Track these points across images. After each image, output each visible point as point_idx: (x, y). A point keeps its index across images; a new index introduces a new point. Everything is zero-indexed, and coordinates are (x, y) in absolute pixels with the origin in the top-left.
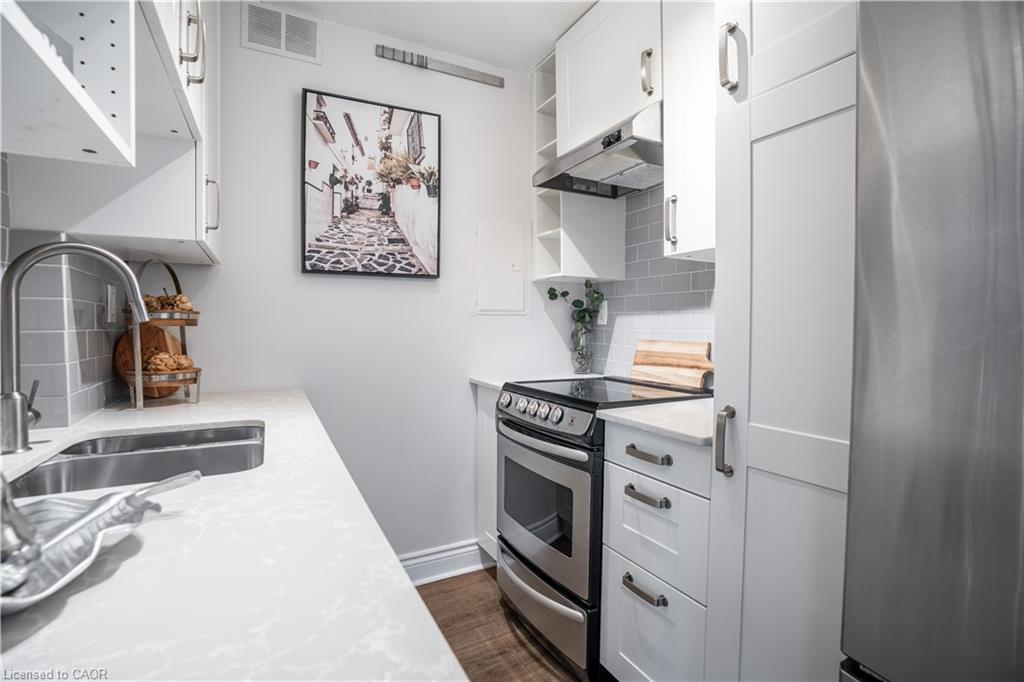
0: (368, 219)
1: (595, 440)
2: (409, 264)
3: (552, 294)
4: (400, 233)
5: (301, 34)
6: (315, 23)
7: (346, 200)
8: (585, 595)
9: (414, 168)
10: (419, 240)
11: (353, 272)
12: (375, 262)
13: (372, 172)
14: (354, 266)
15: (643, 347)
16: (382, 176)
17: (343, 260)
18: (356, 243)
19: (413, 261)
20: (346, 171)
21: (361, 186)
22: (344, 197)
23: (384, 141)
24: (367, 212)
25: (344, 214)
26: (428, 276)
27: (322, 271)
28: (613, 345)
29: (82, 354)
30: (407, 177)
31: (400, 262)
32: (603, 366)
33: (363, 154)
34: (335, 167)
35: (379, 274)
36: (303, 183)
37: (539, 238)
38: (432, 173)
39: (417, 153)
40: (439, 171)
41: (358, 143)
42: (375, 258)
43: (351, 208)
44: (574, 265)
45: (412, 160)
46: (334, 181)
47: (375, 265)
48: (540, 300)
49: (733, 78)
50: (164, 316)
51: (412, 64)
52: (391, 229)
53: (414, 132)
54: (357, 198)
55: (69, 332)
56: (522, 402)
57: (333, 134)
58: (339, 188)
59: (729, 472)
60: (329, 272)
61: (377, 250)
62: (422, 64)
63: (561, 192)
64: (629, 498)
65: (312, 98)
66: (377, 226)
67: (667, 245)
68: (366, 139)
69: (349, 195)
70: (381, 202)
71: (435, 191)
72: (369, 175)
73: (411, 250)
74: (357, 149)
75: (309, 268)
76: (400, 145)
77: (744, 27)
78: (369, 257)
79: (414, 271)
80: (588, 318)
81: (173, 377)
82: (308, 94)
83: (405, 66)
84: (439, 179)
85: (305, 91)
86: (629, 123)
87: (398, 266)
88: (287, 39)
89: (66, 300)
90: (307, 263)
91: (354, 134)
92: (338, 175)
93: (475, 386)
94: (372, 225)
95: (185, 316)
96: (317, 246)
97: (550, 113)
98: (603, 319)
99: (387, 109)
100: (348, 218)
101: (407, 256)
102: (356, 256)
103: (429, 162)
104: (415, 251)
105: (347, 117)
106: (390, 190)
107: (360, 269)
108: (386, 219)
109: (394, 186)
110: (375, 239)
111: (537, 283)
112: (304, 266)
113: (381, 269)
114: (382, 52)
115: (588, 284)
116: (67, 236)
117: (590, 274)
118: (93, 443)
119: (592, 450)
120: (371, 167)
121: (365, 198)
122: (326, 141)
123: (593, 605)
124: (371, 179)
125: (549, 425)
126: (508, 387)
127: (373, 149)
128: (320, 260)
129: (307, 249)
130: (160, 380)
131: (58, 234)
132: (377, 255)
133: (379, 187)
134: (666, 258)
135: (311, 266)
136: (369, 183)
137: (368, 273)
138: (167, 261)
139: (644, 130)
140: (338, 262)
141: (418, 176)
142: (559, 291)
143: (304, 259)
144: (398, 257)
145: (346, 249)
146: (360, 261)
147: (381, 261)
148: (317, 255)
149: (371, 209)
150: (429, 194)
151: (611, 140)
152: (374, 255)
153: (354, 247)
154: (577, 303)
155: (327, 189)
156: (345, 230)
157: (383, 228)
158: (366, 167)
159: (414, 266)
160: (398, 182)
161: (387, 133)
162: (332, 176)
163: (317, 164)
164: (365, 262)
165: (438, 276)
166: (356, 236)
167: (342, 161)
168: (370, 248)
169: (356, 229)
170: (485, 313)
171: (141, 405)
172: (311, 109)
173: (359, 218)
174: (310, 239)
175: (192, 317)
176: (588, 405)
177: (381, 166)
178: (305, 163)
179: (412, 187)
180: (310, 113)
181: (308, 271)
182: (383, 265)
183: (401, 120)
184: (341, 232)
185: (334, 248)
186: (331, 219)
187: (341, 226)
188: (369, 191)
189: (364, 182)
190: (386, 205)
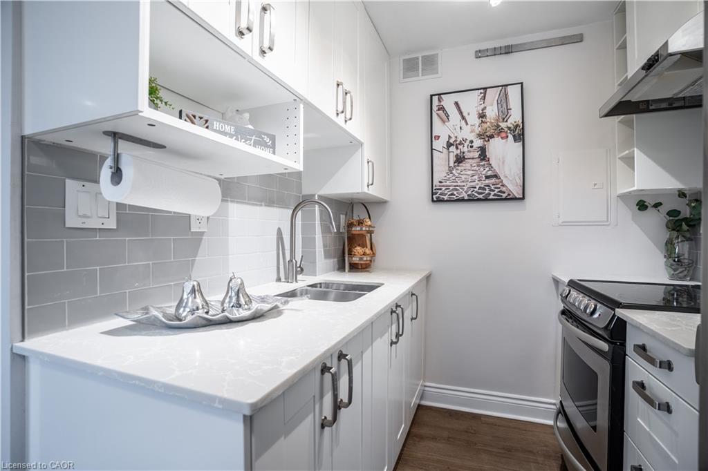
0: (471, 165)
2: (500, 192)
3: (642, 206)
4: (494, 171)
5: (430, 63)
6: (437, 54)
7: (457, 155)
9: (503, 125)
10: (507, 173)
11: (462, 200)
12: (476, 192)
13: (473, 134)
14: (462, 196)
16: (480, 136)
17: (455, 193)
18: (463, 182)
19: (504, 189)
20: (456, 137)
21: (466, 145)
22: (455, 154)
23: (481, 112)
24: (470, 161)
25: (456, 164)
26: (515, 199)
27: (443, 201)
30: (499, 132)
31: (494, 191)
33: (467, 124)
34: (450, 137)
35: (479, 200)
36: (432, 149)
37: (619, 158)
38: (517, 126)
39: (505, 114)
40: (523, 122)
41: (463, 118)
42: (476, 190)
43: (460, 160)
45: (501, 120)
46: (449, 145)
47: (476, 194)
48: (626, 214)
50: (358, 228)
51: (502, 53)
52: (487, 169)
53: (504, 99)
54: (464, 153)
55: (318, 237)
57: (448, 117)
58: (452, 149)
60: (447, 201)
61: (478, 184)
62: (508, 50)
63: (634, 115)
65: (435, 99)
66: (477, 169)
68: (469, 114)
69: (459, 151)
70: (479, 153)
71: (520, 136)
72: (471, 137)
73: (502, 182)
74: (463, 122)
75: (435, 199)
76: (492, 112)
78: (472, 189)
79: (504, 196)
80: (685, 227)
81: (361, 259)
82: (433, 97)
83: (496, 57)
84: (523, 128)
85: (432, 96)
86: (664, 46)
87: (493, 193)
88: (423, 70)
90: (434, 196)
91: (461, 113)
92: (451, 141)
94: (474, 168)
95: (367, 229)
96: (440, 186)
99: (482, 91)
100: (458, 166)
101: (499, 186)
102: (463, 189)
103: (515, 117)
104: (505, 182)
105: (457, 104)
106: (486, 143)
107: (466, 198)
108: (483, 163)
109: (489, 140)
110: (476, 177)
111: (623, 197)
112: (433, 198)
113: (481, 196)
114: (480, 54)
115: (682, 194)
116: (319, 196)
117: (672, 184)
118: (320, 284)
119: (615, 343)
120: (472, 131)
121: (469, 152)
122: (444, 122)
124: (472, 139)
125: (585, 316)
126: (572, 284)
127: (473, 119)
128: (441, 194)
129: (434, 188)
130: (355, 260)
131: (314, 195)
132: (478, 187)
133: (478, 143)
135: (437, 199)
136: (472, 142)
137: (472, 200)
138: (363, 202)
139: (684, 42)
140: (452, 194)
141: (506, 129)
143: (433, 194)
144: (493, 187)
145: (457, 186)
146: (466, 192)
147: (480, 191)
148: (440, 191)
149: (473, 158)
150: (515, 141)
151: (650, 65)
152: (475, 188)
153: (463, 184)
154: (673, 213)
155: (445, 151)
156: (456, 174)
157: (482, 169)
158: (469, 133)
159: (504, 193)
160: (492, 137)
161: (483, 106)
162: (448, 142)
163: (439, 137)
164: (469, 193)
165: (523, 198)
166: (463, 177)
167: (454, 132)
168: (472, 184)
169: (463, 172)
170: (566, 224)
171: (347, 271)
172: (435, 105)
173: (466, 165)
174: (436, 182)
175: (371, 229)
176: (613, 304)
177: (479, 129)
178: (432, 138)
179: (502, 138)
180: (435, 108)
181: (435, 201)
182: (481, 193)
183: (493, 95)
184: (454, 175)
185: (450, 186)
186: (447, 168)
187: (454, 172)
188: (472, 147)
189: (468, 142)
190: (483, 154)
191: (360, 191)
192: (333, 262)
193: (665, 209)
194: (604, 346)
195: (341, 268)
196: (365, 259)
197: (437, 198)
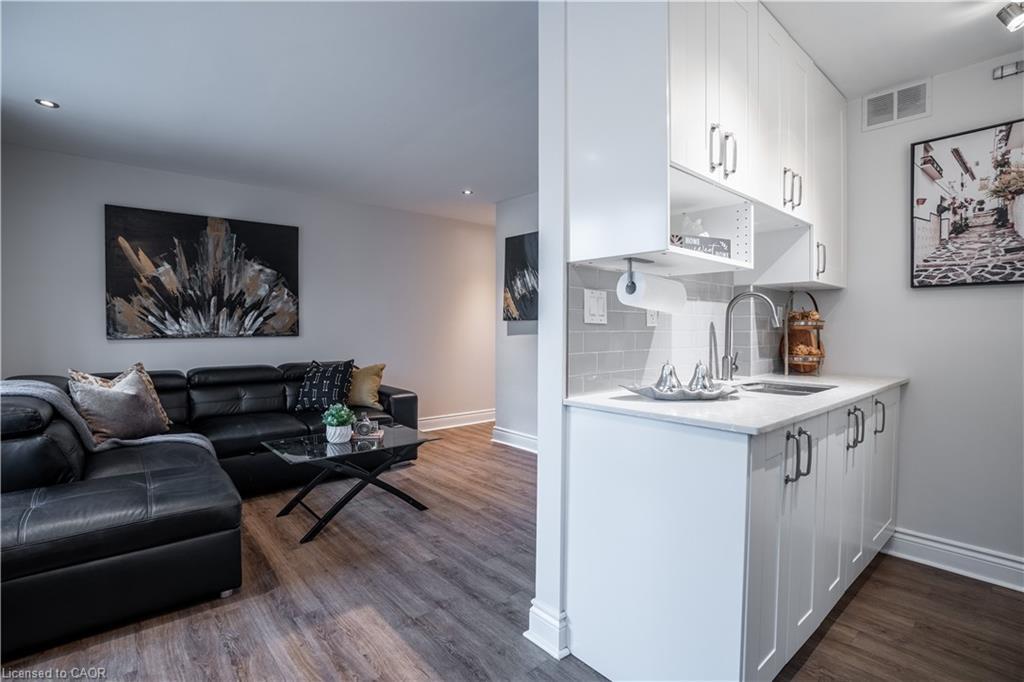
0: (980, 236)
4: (1021, 242)
5: (912, 99)
6: (925, 85)
7: (954, 223)
11: (964, 284)
12: (988, 272)
13: (984, 192)
14: (963, 278)
16: (996, 193)
17: (950, 274)
18: (965, 259)
20: (954, 198)
21: (971, 208)
22: (952, 221)
23: (999, 158)
24: (978, 229)
25: (953, 235)
27: (930, 286)
29: (759, 343)
31: (1021, 269)
33: (973, 178)
34: (943, 199)
35: (994, 283)
36: (912, 218)
41: (967, 170)
42: (986, 269)
43: (959, 229)
46: (941, 210)
47: (988, 276)
50: (803, 323)
52: (1010, 239)
54: (966, 219)
55: (753, 333)
57: (940, 171)
58: (947, 215)
60: (936, 286)
61: (990, 261)
65: (919, 148)
66: (990, 240)
68: (977, 164)
69: (958, 218)
70: (995, 217)
72: (981, 196)
74: (967, 177)
75: (916, 284)
76: (1019, 159)
78: (981, 269)
81: (805, 360)
82: (916, 147)
85: (913, 146)
88: (899, 110)
89: (753, 317)
90: (915, 281)
91: (963, 164)
92: (946, 204)
94: (982, 240)
95: (814, 324)
96: (925, 266)
99: (1003, 128)
100: (957, 238)
102: (965, 269)
105: (956, 153)
106: (1007, 202)
107: (969, 280)
108: (1002, 231)
109: (1013, 198)
110: (988, 252)
112: (912, 283)
113: (996, 278)
114: (1001, 72)
116: (754, 287)
120: (983, 188)
121: (975, 217)
122: (933, 179)
124: (983, 198)
127: (986, 170)
128: (927, 277)
129: (915, 269)
130: (798, 360)
131: (749, 286)
132: (990, 265)
133: (993, 203)
135: (920, 281)
136: (981, 203)
137: (979, 283)
140: (946, 277)
143: (913, 277)
144: (1018, 265)
145: (955, 265)
146: (969, 273)
147: (995, 270)
148: (924, 274)
152: (986, 266)
153: (965, 262)
155: (935, 219)
156: (953, 249)
157: (999, 240)
158: (977, 189)
160: (1019, 193)
161: (1003, 150)
162: (939, 206)
163: (924, 200)
164: (976, 273)
166: (965, 252)
167: (951, 191)
168: (981, 261)
169: (966, 246)
171: (787, 373)
172: (920, 158)
173: (971, 236)
174: (918, 261)
175: (819, 324)
177: (997, 183)
178: (913, 202)
180: (918, 161)
181: (916, 287)
182: (997, 274)
184: (949, 251)
185: (942, 266)
186: (938, 242)
187: (949, 246)
188: (981, 210)
189: (974, 204)
190: (1002, 218)
191: (807, 280)
192: (768, 361)
195: (779, 368)
196: (811, 359)
197: (918, 282)
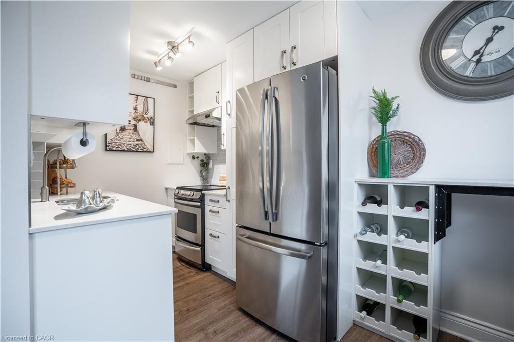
0: (129, 133)
1: (202, 199)
2: (143, 148)
3: (194, 158)
4: (140, 138)
8: (200, 243)
9: (145, 116)
10: (147, 140)
11: (124, 151)
14: (124, 149)
15: (222, 175)
16: (134, 119)
17: (120, 147)
18: (125, 141)
19: (145, 147)
23: (135, 107)
26: (150, 152)
27: (113, 151)
28: (214, 175)
30: (143, 119)
32: (211, 182)
35: (133, 151)
37: (189, 140)
38: (151, 118)
39: (146, 111)
40: (154, 117)
42: (131, 146)
44: (199, 149)
45: (144, 113)
47: (131, 148)
48: (189, 160)
49: (229, 113)
51: (144, 80)
52: (137, 136)
53: (146, 104)
56: (182, 192)
59: (229, 201)
60: (115, 151)
61: (132, 143)
62: (148, 80)
63: (195, 126)
64: (210, 213)
66: (132, 135)
67: (222, 146)
71: (152, 123)
72: (130, 118)
76: (140, 108)
77: (231, 102)
79: (145, 150)
80: (205, 166)
83: (142, 81)
84: (154, 119)
86: (212, 112)
87: (140, 149)
90: (108, 148)
93: (166, 189)
94: (130, 135)
96: (111, 142)
97: (192, 98)
98: (211, 166)
99: (136, 96)
101: (143, 145)
102: (125, 145)
103: (150, 114)
104: (145, 144)
107: (126, 150)
108: (135, 133)
110: (131, 140)
111: (188, 154)
112: (106, 149)
113: (134, 150)
114: (134, 76)
115: (205, 154)
116: (47, 144)
117: (204, 151)
119: (201, 202)
120: (130, 116)
123: (203, 245)
125: (190, 197)
126: (178, 188)
127: (131, 110)
128: (112, 147)
129: (108, 143)
131: (44, 143)
133: (133, 122)
134: (223, 150)
136: (130, 121)
137: (129, 151)
139: (215, 114)
140: (118, 147)
141: (147, 119)
142: (196, 157)
143: (106, 146)
144: (140, 146)
145: (121, 143)
146: (126, 147)
148: (111, 145)
149: (130, 130)
150: (150, 125)
151: (208, 116)
154: (202, 161)
156: (121, 137)
157: (134, 136)
160: (140, 120)
161: (136, 104)
164: (128, 147)
165: (153, 152)
166: (125, 139)
168: (130, 143)
169: (125, 136)
170: (170, 164)
171: (59, 194)
174: (109, 140)
176: (200, 190)
177: (134, 115)
179: (145, 122)
181: (108, 151)
182: (134, 148)
183: (141, 100)
185: (117, 143)
186: (116, 133)
187: (120, 135)
188: (129, 124)
190: (135, 128)
193: (200, 159)
194: (199, 204)
197: (109, 149)
